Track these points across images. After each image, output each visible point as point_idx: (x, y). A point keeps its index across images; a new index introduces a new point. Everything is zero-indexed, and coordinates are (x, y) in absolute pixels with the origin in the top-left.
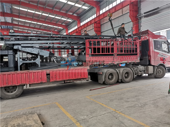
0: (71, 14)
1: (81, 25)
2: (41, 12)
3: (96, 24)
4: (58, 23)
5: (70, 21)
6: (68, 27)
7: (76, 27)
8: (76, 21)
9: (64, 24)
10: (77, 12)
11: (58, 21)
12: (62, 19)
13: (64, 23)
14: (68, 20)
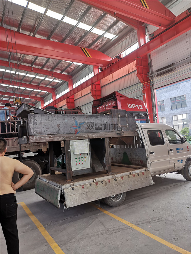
0: (59, 72)
1: (74, 88)
2: (14, 70)
3: (94, 86)
4: (41, 85)
5: (59, 81)
6: (55, 91)
7: (67, 91)
8: (67, 82)
9: (50, 87)
10: (68, 69)
11: (41, 82)
12: (47, 79)
13: (50, 85)
14: (55, 81)
